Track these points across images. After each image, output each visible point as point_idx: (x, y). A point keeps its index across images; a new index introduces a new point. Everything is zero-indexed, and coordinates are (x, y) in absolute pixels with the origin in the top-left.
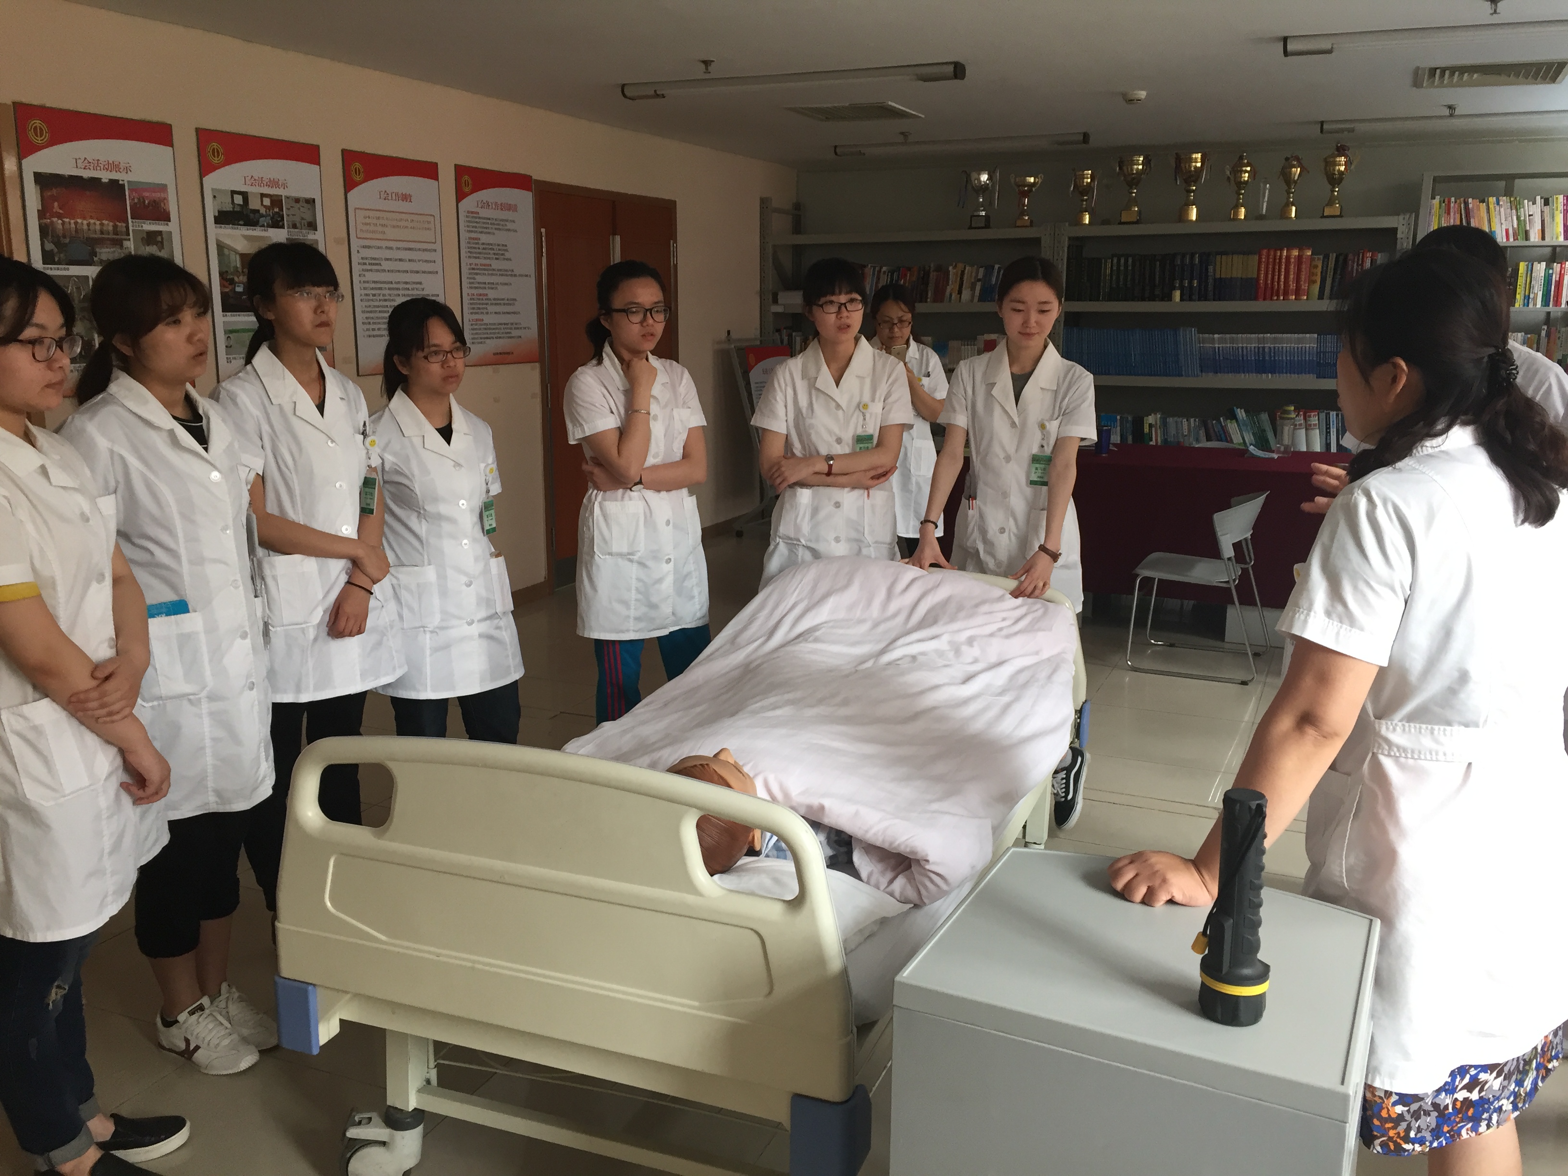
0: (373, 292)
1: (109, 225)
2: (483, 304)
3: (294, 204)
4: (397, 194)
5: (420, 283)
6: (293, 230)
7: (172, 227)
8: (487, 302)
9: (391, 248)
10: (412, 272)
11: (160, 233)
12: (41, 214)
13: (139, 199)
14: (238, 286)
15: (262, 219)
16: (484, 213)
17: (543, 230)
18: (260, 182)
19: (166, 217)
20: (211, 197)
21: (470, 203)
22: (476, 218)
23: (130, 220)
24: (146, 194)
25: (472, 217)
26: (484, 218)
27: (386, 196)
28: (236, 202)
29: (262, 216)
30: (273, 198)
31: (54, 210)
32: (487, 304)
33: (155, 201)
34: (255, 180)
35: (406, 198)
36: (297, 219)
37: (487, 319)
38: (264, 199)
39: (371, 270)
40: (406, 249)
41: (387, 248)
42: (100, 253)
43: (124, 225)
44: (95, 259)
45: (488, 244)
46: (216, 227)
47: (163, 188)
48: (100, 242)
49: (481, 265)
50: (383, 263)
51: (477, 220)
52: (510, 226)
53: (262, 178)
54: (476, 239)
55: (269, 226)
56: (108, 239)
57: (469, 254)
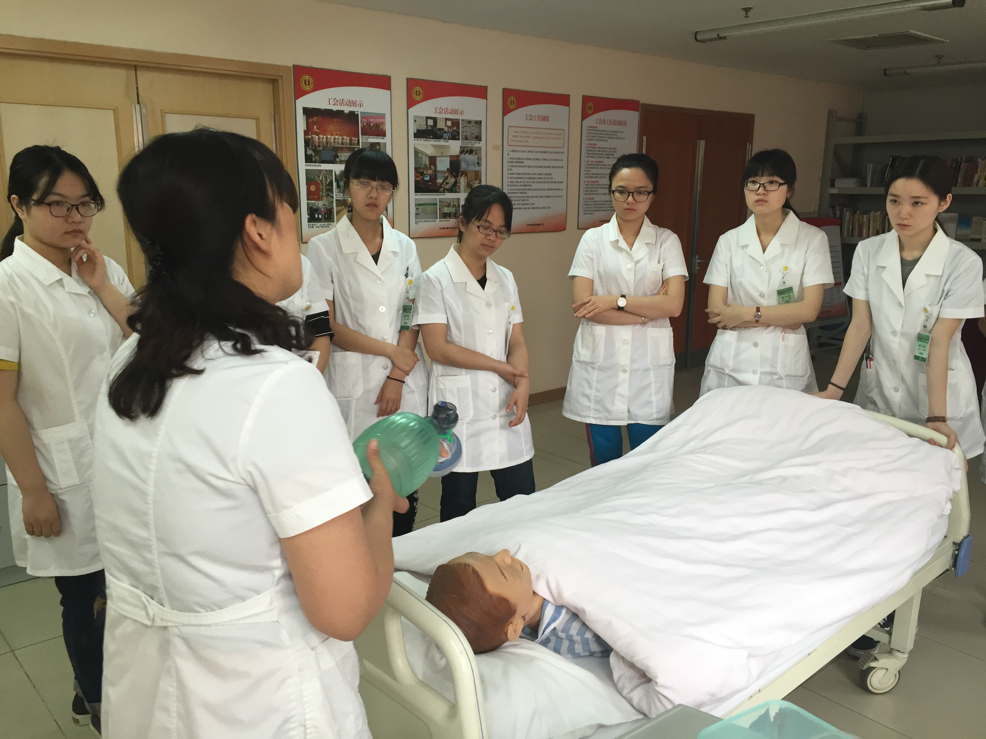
0: (517, 180)
1: (347, 139)
2: (595, 188)
3: (467, 124)
4: (539, 116)
5: (550, 174)
6: (465, 141)
7: (387, 140)
8: (598, 186)
9: (532, 152)
10: (545, 167)
11: (379, 144)
12: (306, 133)
13: (367, 124)
14: (427, 177)
15: (445, 135)
16: (600, 127)
17: (645, 138)
18: (446, 111)
19: (383, 134)
20: (413, 121)
21: (591, 120)
22: (594, 130)
23: (360, 136)
24: (371, 120)
25: (593, 130)
26: (601, 131)
27: (531, 118)
28: (428, 124)
29: (446, 132)
30: (453, 121)
31: (314, 130)
32: (598, 188)
33: (377, 124)
34: (442, 110)
35: (545, 119)
36: (468, 134)
37: (597, 198)
38: (448, 122)
39: (517, 166)
40: (541, 152)
41: (529, 152)
42: (341, 156)
43: (357, 139)
44: (337, 160)
45: (602, 148)
46: (415, 140)
47: (383, 116)
48: (341, 149)
49: (596, 162)
50: (525, 161)
51: (596, 132)
52: (620, 135)
53: (447, 109)
54: (594, 144)
55: (449, 139)
56: (346, 148)
57: (588, 155)
